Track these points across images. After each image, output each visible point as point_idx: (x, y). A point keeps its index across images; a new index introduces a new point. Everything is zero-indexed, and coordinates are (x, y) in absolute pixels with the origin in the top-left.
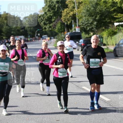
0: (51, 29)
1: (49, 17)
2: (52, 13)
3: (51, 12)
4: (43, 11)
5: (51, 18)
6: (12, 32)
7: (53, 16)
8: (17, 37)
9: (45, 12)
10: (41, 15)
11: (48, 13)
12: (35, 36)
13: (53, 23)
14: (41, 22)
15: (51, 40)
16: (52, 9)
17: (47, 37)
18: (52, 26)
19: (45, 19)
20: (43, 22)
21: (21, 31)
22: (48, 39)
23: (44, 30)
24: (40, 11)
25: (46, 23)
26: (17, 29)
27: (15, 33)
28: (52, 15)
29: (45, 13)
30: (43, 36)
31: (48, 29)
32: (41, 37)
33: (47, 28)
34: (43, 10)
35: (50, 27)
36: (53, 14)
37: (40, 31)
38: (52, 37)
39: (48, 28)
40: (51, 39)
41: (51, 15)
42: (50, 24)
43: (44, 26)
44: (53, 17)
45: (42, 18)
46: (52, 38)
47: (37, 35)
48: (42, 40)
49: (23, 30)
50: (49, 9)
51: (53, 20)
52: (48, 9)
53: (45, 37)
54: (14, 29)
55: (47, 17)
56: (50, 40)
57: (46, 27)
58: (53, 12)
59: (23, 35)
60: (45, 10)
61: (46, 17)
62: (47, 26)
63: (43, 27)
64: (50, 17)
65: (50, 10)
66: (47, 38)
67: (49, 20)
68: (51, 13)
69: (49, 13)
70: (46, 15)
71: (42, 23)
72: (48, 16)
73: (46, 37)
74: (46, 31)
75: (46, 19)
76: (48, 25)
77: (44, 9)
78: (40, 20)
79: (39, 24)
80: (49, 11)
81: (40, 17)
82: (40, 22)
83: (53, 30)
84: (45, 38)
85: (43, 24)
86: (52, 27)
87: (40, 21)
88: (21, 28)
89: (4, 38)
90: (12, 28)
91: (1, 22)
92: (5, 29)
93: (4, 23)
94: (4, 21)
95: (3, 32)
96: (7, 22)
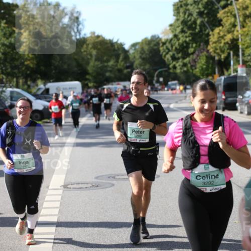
0: (185, 69)
1: (182, 44)
2: (189, 36)
3: (187, 34)
4: (170, 31)
5: (187, 47)
6: (108, 74)
7: (191, 42)
8: (117, 83)
9: (174, 34)
10: (167, 40)
11: (180, 36)
12: (154, 82)
13: (191, 56)
14: (167, 53)
15: (185, 91)
16: (190, 28)
17: (177, 84)
18: (188, 62)
19: (174, 48)
20: (171, 53)
21: (125, 71)
22: (179, 89)
23: (171, 71)
24: (164, 32)
25: (177, 56)
26: (116, 68)
27: (112, 75)
28: (190, 40)
29: (175, 36)
30: (170, 83)
31: (181, 69)
32: (165, 84)
33: (178, 68)
34: (170, 29)
35: (185, 65)
36: (190, 38)
37: (163, 73)
38: (188, 84)
39: (180, 67)
40: (185, 89)
41: (187, 39)
42: (184, 58)
43: (173, 62)
44: (191, 45)
45: (169, 47)
46: (188, 87)
47: (158, 81)
48: (168, 90)
49: (129, 70)
50: (182, 29)
51: (191, 50)
52: (180, 28)
53: (173, 84)
54: (111, 67)
55: (179, 45)
56: (183, 91)
57: (177, 65)
58: (190, 33)
60: (176, 30)
61: (177, 43)
62: (177, 62)
63: (170, 64)
64: (185, 45)
65: (185, 29)
66: (178, 87)
67: (183, 50)
68: (186, 37)
69: (183, 36)
70: (176, 40)
71: (168, 56)
72: (181, 41)
73: (175, 84)
74: (175, 74)
75: (176, 48)
76: (181, 60)
77: (173, 27)
78: (163, 49)
79: (163, 57)
80: (183, 31)
81: (164, 44)
82: (164, 53)
83: (191, 71)
84: (173, 87)
85: (170, 59)
86: (189, 65)
87: (164, 51)
88: (125, 65)
89: (90, 85)
90: (106, 67)
91: (85, 53)
92: (94, 67)
93: (91, 55)
94: (91, 51)
95: (88, 74)
96: (96, 52)
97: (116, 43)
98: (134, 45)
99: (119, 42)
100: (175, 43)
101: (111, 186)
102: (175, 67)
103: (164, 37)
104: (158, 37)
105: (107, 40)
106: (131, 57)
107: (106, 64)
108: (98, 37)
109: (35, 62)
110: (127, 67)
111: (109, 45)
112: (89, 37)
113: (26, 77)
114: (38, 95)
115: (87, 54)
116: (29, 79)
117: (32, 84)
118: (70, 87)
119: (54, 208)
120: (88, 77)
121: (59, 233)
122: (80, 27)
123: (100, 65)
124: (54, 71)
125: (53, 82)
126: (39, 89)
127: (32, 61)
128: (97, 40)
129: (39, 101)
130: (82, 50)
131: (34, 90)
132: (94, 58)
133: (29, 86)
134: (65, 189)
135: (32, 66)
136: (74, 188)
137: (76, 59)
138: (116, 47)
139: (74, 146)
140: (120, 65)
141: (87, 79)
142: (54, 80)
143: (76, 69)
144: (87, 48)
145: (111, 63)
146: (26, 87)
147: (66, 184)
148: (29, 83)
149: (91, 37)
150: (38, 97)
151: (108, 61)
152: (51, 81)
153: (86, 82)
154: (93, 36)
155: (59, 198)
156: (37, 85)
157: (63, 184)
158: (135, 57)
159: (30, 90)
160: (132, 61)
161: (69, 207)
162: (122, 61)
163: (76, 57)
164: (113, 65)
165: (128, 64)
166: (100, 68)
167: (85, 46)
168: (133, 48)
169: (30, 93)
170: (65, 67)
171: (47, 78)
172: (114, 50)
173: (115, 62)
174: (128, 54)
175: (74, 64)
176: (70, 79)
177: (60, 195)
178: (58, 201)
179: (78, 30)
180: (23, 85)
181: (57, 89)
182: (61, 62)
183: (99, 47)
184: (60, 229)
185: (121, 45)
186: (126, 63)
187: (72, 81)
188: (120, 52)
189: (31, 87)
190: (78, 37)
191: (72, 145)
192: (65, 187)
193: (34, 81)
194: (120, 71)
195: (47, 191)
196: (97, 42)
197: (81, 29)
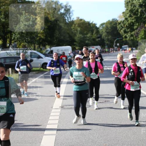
0: (132, 38)
1: (130, 24)
2: (134, 19)
3: (133, 18)
5: (133, 25)
6: (87, 42)
7: (135, 22)
8: (92, 47)
9: (125, 18)
10: (121, 21)
11: (129, 19)
12: (114, 46)
13: (136, 30)
14: (121, 29)
15: (132, 51)
16: (135, 14)
17: (128, 47)
18: (133, 34)
19: (125, 26)
20: (124, 29)
21: (97, 40)
22: (129, 50)
23: (124, 40)
24: (120, 17)
25: (127, 30)
26: (92, 38)
27: (90, 42)
28: (134, 21)
29: (126, 19)
30: (123, 46)
31: (129, 38)
32: (120, 47)
33: (128, 37)
34: (123, 15)
35: (132, 36)
36: (135, 20)
37: (119, 41)
38: (134, 47)
39: (129, 37)
40: (132, 50)
41: (133, 21)
42: (131, 32)
43: (124, 34)
44: (135, 24)
45: (123, 25)
46: (134, 49)
47: (116, 46)
48: (122, 51)
49: (99, 39)
50: (130, 15)
51: (135, 27)
52: (129, 14)
53: (125, 47)
54: (89, 38)
55: (128, 24)
56: (131, 51)
57: (127, 36)
58: (135, 17)
59: (100, 45)
60: (126, 15)
61: (127, 23)
62: (127, 34)
63: (123, 36)
64: (132, 24)
65: (132, 15)
66: (128, 49)
67: (131, 27)
68: (132, 19)
69: (130, 19)
70: (126, 21)
71: (122, 31)
72: (129, 22)
73: (126, 47)
74: (126, 41)
75: (126, 26)
76: (129, 33)
77: (125, 14)
78: (119, 27)
79: (119, 32)
80: (130, 16)
81: (120, 23)
82: (120, 29)
83: (135, 39)
84: (125, 49)
85: (123, 32)
86: (134, 36)
87: (120, 28)
88: (97, 36)
89: (77, 48)
90: (86, 37)
91: (74, 29)
92: (78, 37)
93: (77, 31)
94: (77, 28)
95: (75, 41)
96: (80, 29)
97: (92, 23)
98: (102, 25)
99: (93, 23)
100: (126, 23)
101: (89, 107)
102: (126, 37)
103: (119, 20)
104: (116, 20)
105: (86, 22)
106: (100, 31)
107: (86, 36)
108: (81, 20)
109: (45, 35)
110: (98, 38)
111: (88, 25)
112: (76, 20)
113: (39, 44)
114: (46, 54)
115: (75, 30)
116: (41, 45)
117: (43, 48)
118: (65, 49)
119: (56, 120)
120: (75, 43)
121: (58, 134)
122: (71, 14)
123: (82, 37)
124: (55, 40)
125: (55, 46)
126: (47, 51)
127: (43, 34)
128: (80, 22)
129: (47, 58)
130: (72, 28)
131: (44, 52)
132: (79, 32)
133: (41, 49)
134: (62, 109)
135: (42, 37)
136: (67, 108)
137: (68, 33)
138: (92, 25)
139: (67, 84)
140: (94, 36)
141: (74, 45)
142: (55, 45)
143: (68, 39)
144: (75, 26)
145: (89, 35)
146: (39, 49)
147: (63, 106)
148: (41, 47)
149: (77, 20)
150: (46, 55)
151: (87, 34)
152: (54, 46)
153: (74, 47)
154: (78, 19)
155: (59, 114)
156: (46, 49)
157: (61, 106)
158: (102, 32)
159: (42, 52)
160: (101, 34)
161: (64, 119)
162: (95, 34)
163: (68, 32)
164: (90, 36)
165: (99, 36)
166: (82, 38)
167: (73, 25)
168: (102, 26)
169: (42, 53)
170: (62, 38)
171: (52, 44)
172: (91, 28)
173: (91, 35)
174: (99, 30)
175: (67, 36)
176: (65, 45)
177: (59, 112)
178: (58, 116)
179: (69, 16)
180: (38, 48)
181: (57, 50)
182: (59, 35)
183: (82, 26)
184: (59, 132)
185: (95, 25)
186: (97, 35)
187: (66, 46)
188: (94, 29)
189: (42, 50)
190: (69, 20)
191: (66, 83)
192: (62, 107)
193: (44, 46)
194: (94, 40)
195: (52, 110)
196: (81, 23)
197: (71, 15)
